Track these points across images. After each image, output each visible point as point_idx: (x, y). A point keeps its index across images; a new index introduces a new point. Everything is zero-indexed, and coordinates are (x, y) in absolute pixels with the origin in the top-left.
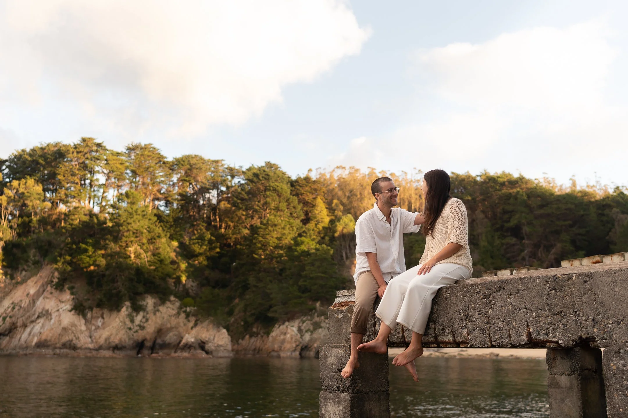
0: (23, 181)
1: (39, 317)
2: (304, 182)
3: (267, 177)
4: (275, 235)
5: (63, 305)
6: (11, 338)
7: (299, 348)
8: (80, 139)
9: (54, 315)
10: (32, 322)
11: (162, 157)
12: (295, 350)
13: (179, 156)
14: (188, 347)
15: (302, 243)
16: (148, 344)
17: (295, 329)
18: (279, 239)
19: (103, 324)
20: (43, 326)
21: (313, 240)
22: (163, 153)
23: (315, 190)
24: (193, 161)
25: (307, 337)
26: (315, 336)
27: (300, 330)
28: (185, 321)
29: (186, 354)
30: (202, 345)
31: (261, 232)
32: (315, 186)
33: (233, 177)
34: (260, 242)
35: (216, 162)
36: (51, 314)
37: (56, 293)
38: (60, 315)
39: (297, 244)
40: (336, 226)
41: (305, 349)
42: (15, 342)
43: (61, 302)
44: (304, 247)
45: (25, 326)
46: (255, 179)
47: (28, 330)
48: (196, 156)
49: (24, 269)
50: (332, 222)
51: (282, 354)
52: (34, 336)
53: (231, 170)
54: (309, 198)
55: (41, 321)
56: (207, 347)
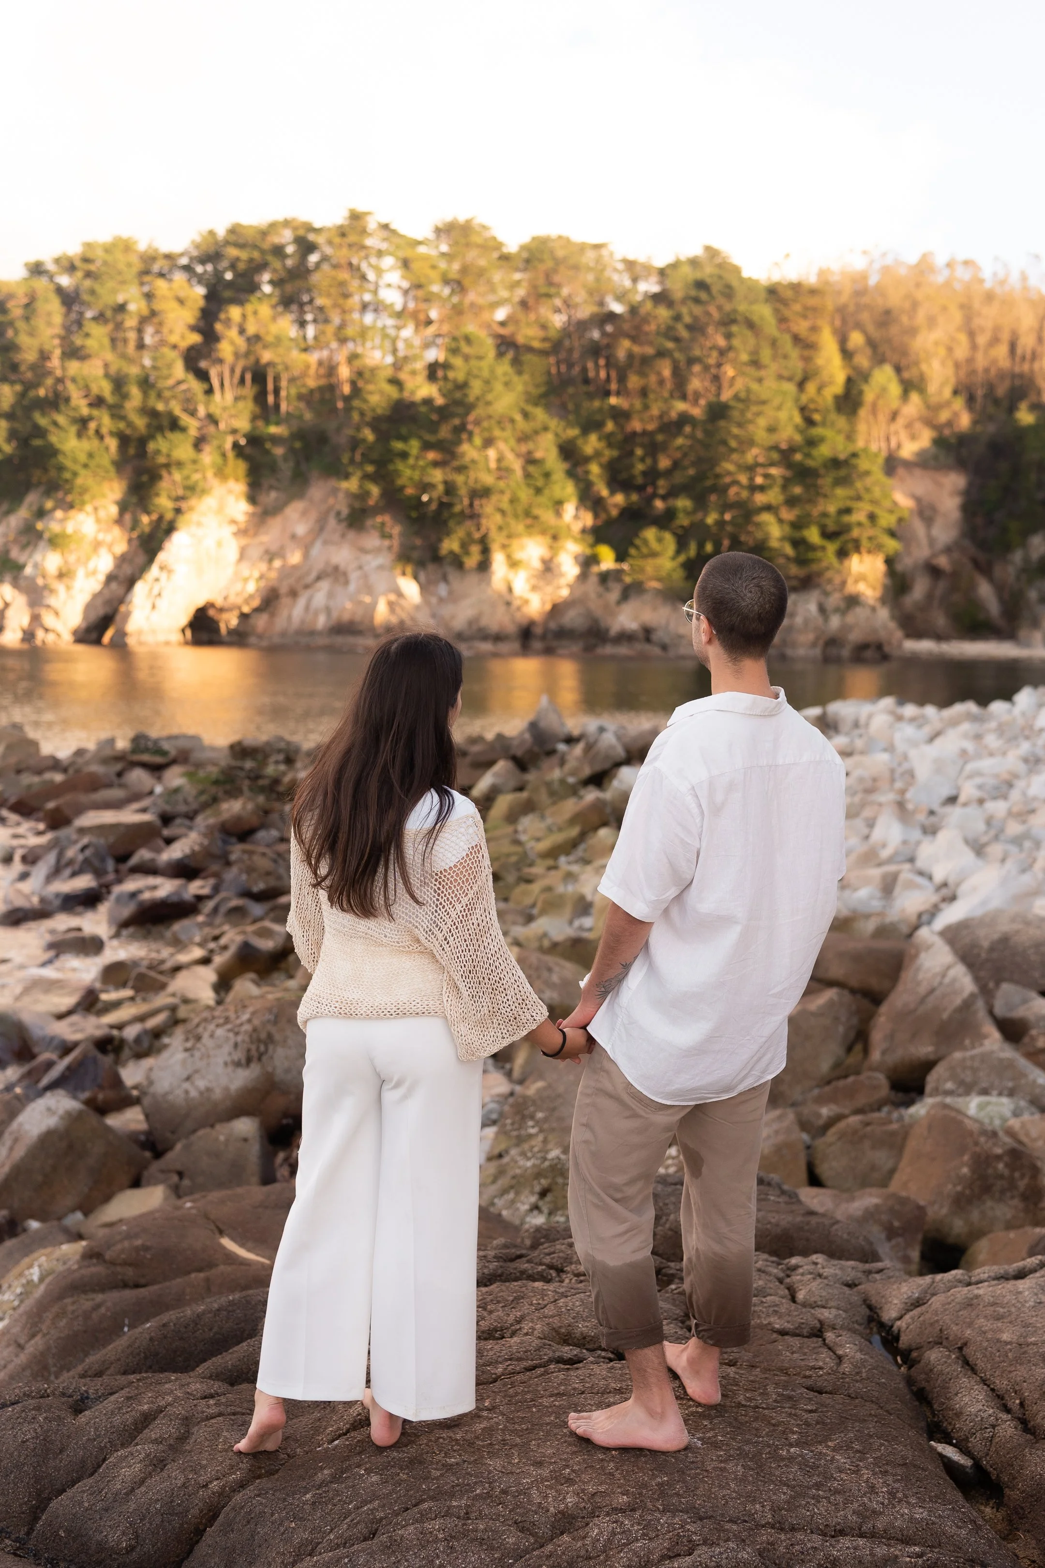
0: (249, 308)
1: (319, 578)
2: (789, 294)
3: (729, 292)
4: (762, 422)
5: (369, 557)
6: (273, 615)
7: (821, 643)
8: (346, 214)
9: (354, 576)
10: (307, 587)
11: (499, 245)
12: (814, 645)
13: (526, 239)
14: (625, 637)
15: (822, 440)
16: (538, 630)
17: (813, 608)
18: (772, 430)
19: (451, 593)
20: (330, 595)
21: (839, 432)
22: (501, 237)
23: (814, 309)
24: (560, 253)
25: (835, 622)
26: (850, 619)
27: (822, 609)
28: (600, 589)
29: (623, 650)
30: (647, 633)
31: (735, 414)
32: (812, 301)
33: (635, 280)
34: (736, 437)
35: (597, 247)
36: (345, 574)
37: (351, 535)
38: (366, 577)
39: (812, 443)
40: (861, 393)
41: (832, 641)
42: (280, 623)
43: (364, 551)
44: (824, 451)
45: (294, 594)
46: (703, 296)
47: (301, 602)
48: (560, 237)
49: (271, 487)
50: (849, 381)
51: (789, 652)
52: (316, 614)
53: (630, 265)
54: (802, 327)
55: (324, 586)
56: (655, 637)
